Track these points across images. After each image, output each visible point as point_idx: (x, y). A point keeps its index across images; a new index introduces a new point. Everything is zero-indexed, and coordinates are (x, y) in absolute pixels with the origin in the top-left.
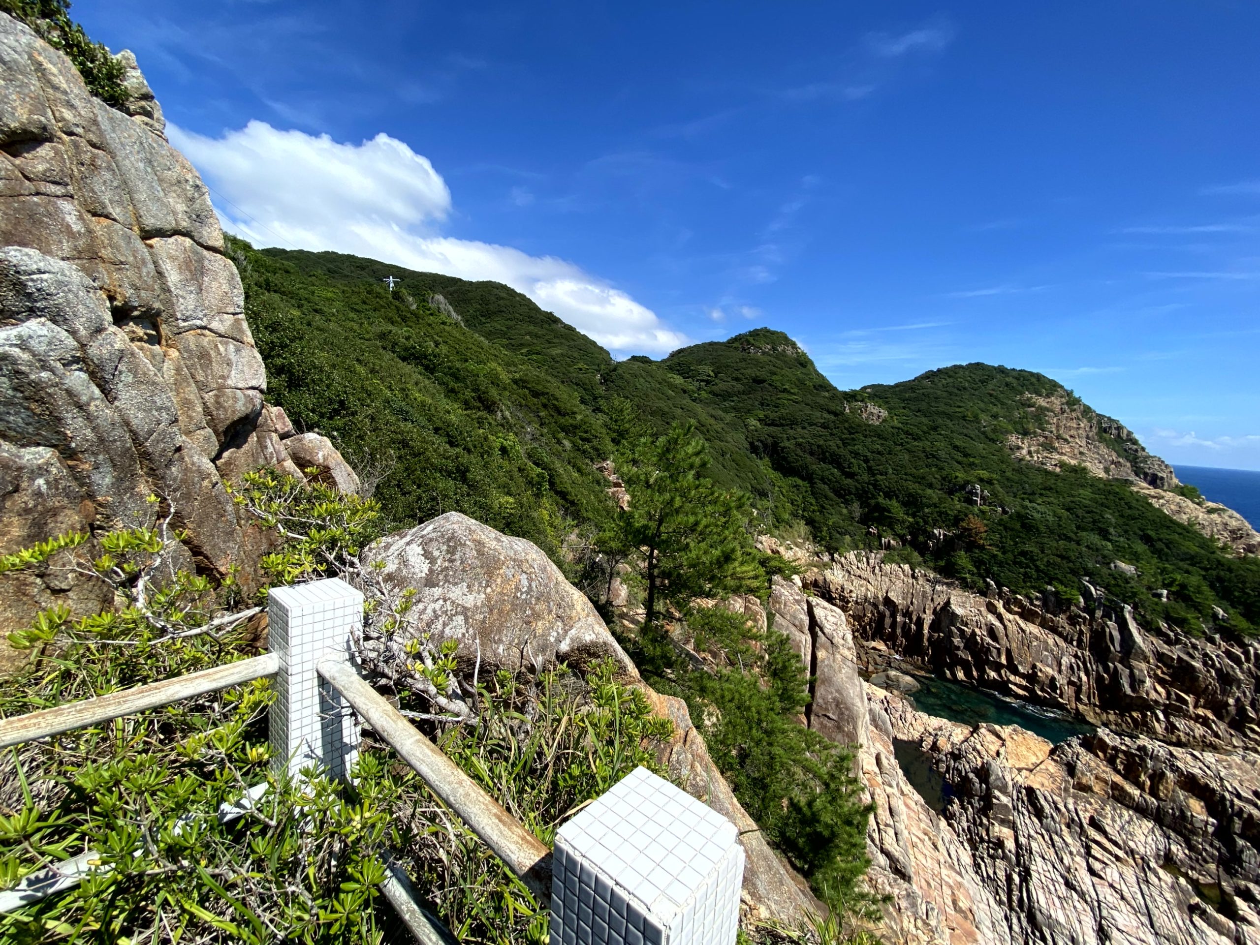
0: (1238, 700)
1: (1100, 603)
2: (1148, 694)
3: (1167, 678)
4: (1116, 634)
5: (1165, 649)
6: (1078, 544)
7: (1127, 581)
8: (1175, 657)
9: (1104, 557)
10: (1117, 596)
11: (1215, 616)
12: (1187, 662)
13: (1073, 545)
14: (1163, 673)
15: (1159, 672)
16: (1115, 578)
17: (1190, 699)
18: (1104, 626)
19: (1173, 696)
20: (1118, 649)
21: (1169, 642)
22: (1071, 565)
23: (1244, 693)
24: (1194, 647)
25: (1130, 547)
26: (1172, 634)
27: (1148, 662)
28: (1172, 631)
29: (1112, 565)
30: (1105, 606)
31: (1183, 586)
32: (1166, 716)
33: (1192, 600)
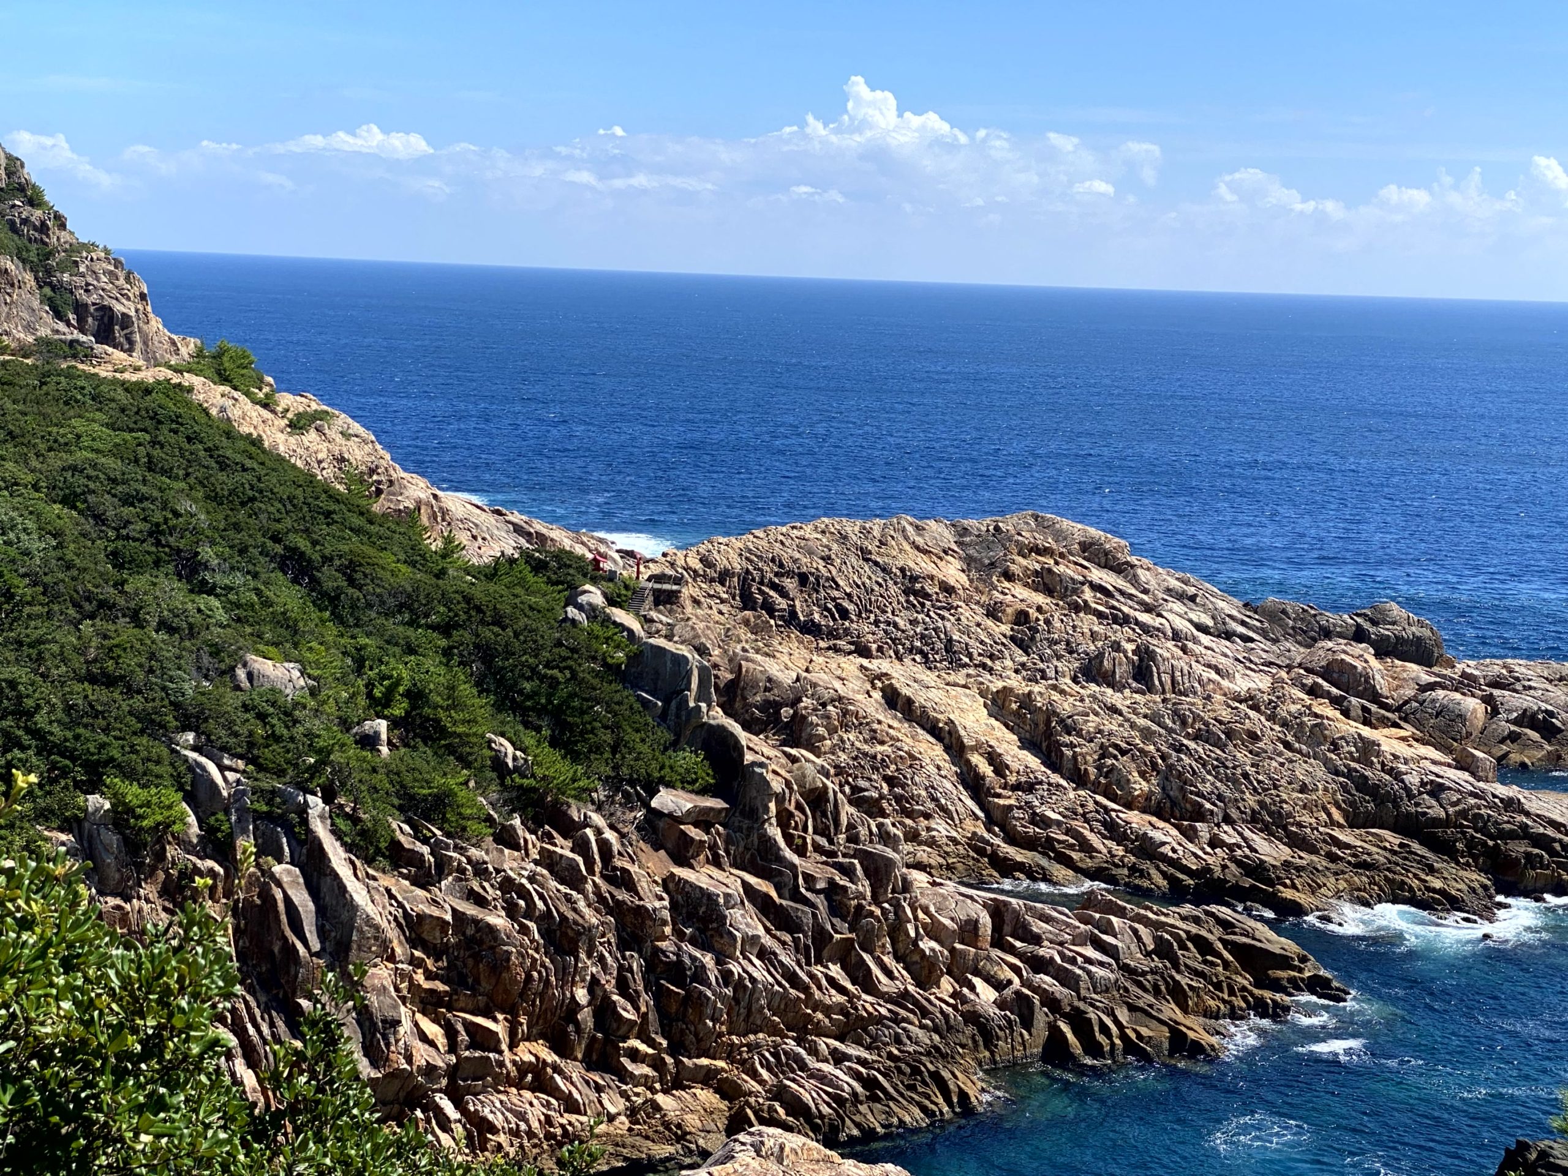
0: (594, 985)
1: (243, 811)
2: (409, 1059)
3: (441, 987)
4: (302, 899)
5: (418, 900)
6: (136, 618)
7: (289, 715)
8: (448, 917)
9: (216, 651)
10: (280, 773)
11: (498, 763)
12: (476, 922)
13: (124, 631)
14: (429, 976)
15: (419, 977)
16: (262, 717)
17: (498, 1027)
18: (266, 882)
19: (463, 1037)
20: (316, 946)
21: (424, 879)
22: (138, 702)
23: (601, 959)
24: (481, 871)
25: (267, 603)
26: (425, 850)
27: (392, 958)
28: (425, 841)
29: (241, 673)
30: (258, 816)
31: (416, 696)
32: (459, 1105)
33: (443, 732)
